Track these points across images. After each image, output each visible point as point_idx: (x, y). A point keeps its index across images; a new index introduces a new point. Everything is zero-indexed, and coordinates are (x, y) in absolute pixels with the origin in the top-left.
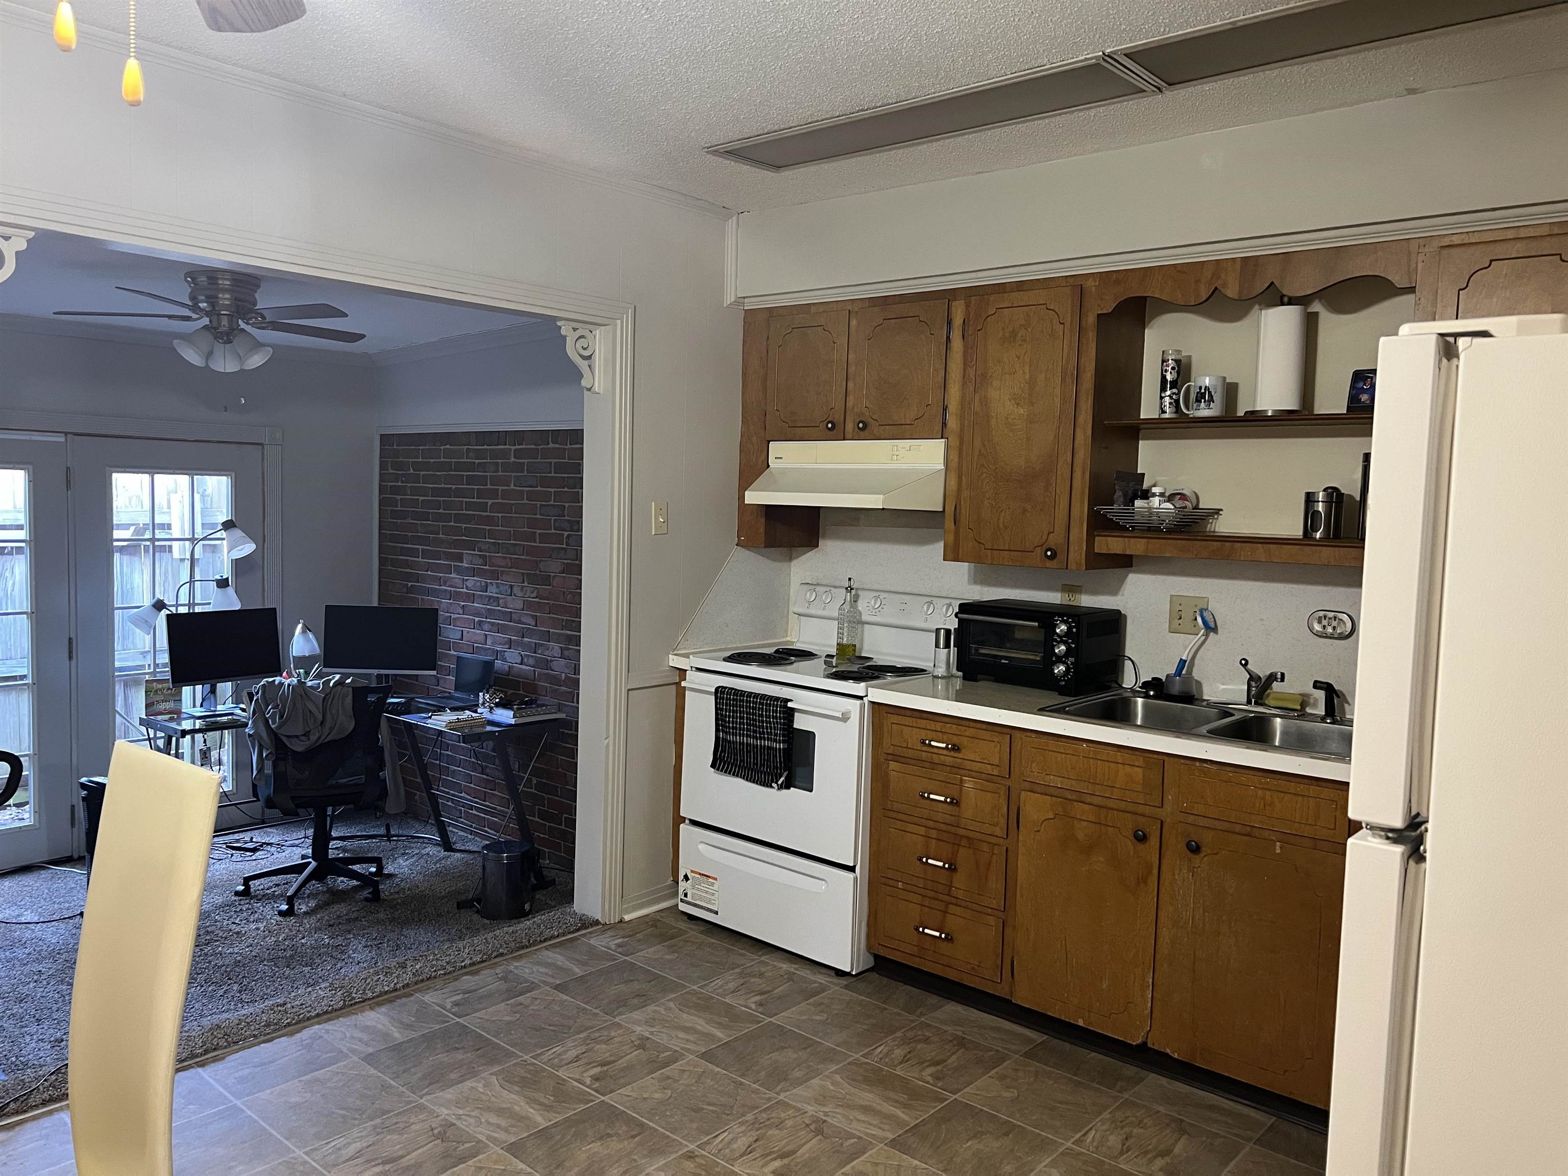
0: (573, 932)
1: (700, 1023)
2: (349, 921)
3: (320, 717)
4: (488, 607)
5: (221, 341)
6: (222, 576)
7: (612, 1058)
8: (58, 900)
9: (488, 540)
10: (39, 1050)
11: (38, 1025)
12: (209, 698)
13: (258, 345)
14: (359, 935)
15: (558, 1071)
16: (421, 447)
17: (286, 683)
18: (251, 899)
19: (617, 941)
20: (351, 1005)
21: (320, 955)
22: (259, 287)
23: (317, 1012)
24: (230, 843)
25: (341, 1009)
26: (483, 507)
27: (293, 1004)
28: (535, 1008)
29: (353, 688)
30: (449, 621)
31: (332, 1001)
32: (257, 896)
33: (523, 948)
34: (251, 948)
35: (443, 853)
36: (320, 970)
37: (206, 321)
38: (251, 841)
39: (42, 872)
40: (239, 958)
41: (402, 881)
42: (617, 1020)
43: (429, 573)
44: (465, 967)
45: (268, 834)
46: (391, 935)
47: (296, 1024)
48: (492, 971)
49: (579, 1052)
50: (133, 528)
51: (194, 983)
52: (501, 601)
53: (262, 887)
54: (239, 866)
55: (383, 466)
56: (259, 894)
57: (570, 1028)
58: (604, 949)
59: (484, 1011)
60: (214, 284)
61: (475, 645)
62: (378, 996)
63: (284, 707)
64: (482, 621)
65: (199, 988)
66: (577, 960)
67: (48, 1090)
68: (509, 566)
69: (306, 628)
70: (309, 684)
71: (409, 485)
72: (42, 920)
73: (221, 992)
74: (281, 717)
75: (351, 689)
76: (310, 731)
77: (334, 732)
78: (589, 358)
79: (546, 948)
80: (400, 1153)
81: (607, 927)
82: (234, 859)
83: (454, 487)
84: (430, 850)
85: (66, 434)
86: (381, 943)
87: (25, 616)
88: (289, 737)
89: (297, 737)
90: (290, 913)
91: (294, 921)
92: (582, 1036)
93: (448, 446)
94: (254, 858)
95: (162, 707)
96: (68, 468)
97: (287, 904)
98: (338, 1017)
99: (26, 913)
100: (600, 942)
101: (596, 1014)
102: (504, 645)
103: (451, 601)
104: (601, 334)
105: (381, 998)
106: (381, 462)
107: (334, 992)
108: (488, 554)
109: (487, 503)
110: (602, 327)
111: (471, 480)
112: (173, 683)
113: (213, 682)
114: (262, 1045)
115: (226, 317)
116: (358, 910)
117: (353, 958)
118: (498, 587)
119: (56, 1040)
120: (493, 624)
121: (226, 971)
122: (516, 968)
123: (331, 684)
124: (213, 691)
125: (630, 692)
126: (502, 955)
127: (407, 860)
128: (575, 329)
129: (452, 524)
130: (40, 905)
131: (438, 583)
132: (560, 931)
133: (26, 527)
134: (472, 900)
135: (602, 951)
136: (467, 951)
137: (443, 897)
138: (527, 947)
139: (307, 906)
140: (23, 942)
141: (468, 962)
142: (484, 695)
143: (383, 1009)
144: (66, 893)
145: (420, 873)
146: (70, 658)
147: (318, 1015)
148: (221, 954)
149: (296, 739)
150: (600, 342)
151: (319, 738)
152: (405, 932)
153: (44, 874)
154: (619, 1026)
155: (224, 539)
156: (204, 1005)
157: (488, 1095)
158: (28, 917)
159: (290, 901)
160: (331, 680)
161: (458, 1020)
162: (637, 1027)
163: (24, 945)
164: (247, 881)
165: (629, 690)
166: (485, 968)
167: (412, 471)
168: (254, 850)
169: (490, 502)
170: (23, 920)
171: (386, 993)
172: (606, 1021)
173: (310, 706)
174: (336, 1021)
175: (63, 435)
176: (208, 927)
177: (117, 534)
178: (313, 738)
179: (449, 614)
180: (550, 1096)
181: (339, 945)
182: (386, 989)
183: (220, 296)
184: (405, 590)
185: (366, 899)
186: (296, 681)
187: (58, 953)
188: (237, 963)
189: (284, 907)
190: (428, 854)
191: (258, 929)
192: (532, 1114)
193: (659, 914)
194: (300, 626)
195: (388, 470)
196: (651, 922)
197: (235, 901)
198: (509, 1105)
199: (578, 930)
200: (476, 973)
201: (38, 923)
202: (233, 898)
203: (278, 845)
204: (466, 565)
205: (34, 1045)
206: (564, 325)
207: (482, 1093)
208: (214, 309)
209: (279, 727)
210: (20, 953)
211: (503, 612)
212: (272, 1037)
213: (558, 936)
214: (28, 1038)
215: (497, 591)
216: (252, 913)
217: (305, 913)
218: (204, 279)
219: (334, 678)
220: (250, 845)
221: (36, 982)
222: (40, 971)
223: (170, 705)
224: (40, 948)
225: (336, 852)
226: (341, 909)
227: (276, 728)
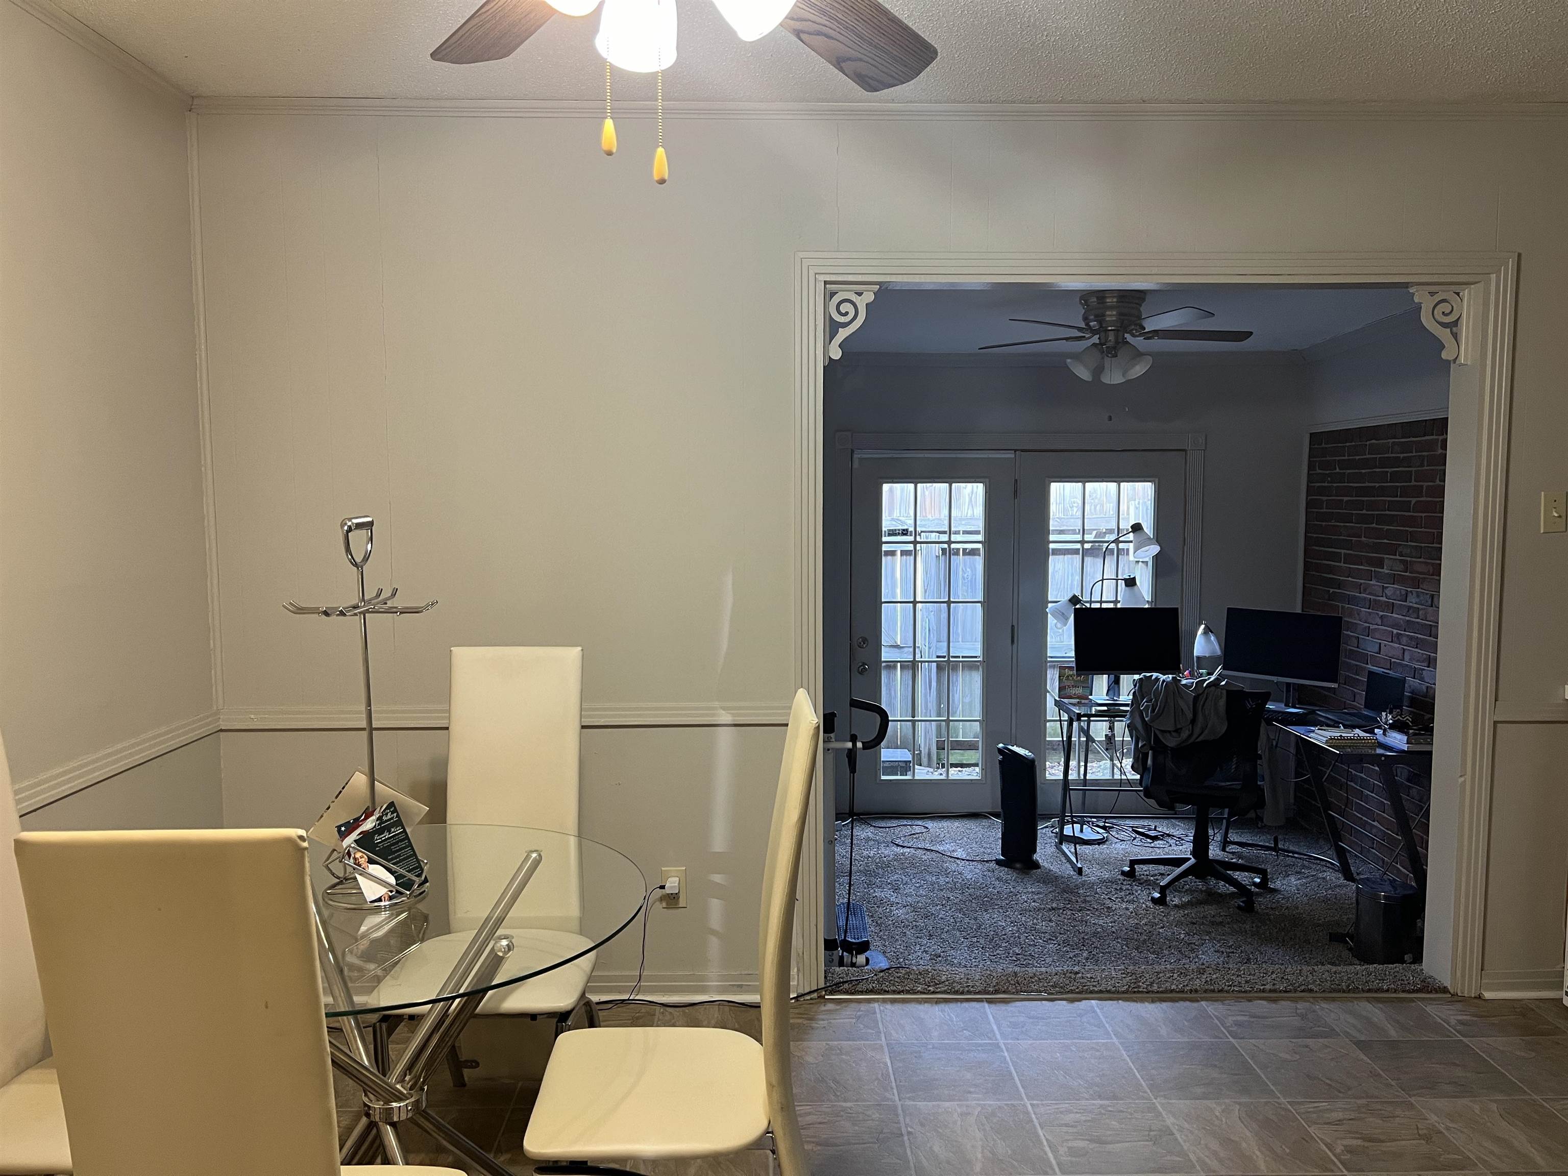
0: (1409, 992)
1: (1520, 1139)
2: (1213, 923)
3: (1190, 715)
4: (1407, 618)
5: (1110, 355)
6: (1130, 576)
7: (1382, 1137)
8: (985, 845)
9: (1409, 543)
10: (921, 958)
11: (929, 939)
12: (1114, 688)
13: (1138, 355)
14: (1214, 939)
15: (1309, 1127)
16: (1348, 444)
17: (1161, 679)
18: (1134, 881)
19: (1460, 1018)
20: (1135, 992)
21: (1170, 947)
22: (1144, 300)
23: (1101, 988)
24: (1137, 827)
25: (1123, 992)
26: (1406, 506)
27: (1084, 975)
28: (1321, 1056)
29: (1227, 691)
30: (1368, 632)
31: (1118, 983)
32: (1139, 880)
33: (1339, 991)
34: (1113, 924)
35: (1342, 881)
36: (1164, 960)
37: (1095, 339)
38: (1155, 830)
39: (984, 821)
40: (1099, 930)
41: (1283, 899)
42: (1412, 1100)
43: (1350, 579)
44: (1264, 991)
45: (1174, 826)
46: (1248, 948)
47: (1077, 993)
48: (1293, 1005)
49: (1345, 1116)
50: (1094, 533)
51: (1054, 940)
52: (1421, 612)
53: (1148, 873)
54: (1136, 849)
55: (1311, 467)
56: (1143, 879)
57: (1349, 1089)
58: (1440, 1021)
59: (1262, 1041)
60: (1102, 303)
61: (1393, 660)
62: (1162, 992)
63: (1156, 701)
64: (1401, 634)
65: (1056, 945)
66: (1398, 1022)
67: (874, 983)
68: (1431, 572)
69: (1207, 631)
70: (1184, 682)
71: (1335, 485)
72: (968, 858)
73: (1071, 955)
74: (1153, 711)
75: (1224, 692)
76: (1181, 728)
77: (1206, 732)
78: (1456, 323)
79: (1368, 1000)
80: (1109, 1139)
81: (1455, 998)
82: (1135, 842)
83: (1377, 485)
84: (1330, 875)
85: (1015, 451)
86: (1233, 952)
87: (980, 604)
88: (1163, 732)
89: (1169, 732)
90: (1161, 901)
91: (1162, 910)
92: (1359, 1102)
93: (1374, 441)
94: (1153, 845)
95: (1074, 691)
96: (1016, 481)
97: (1159, 893)
98: (1118, 999)
99: (959, 850)
100: (1436, 1011)
101: (1389, 1086)
102: (1423, 662)
103: (1370, 611)
104: (1470, 294)
105: (1165, 995)
106: (1309, 461)
107: (1124, 976)
108: (1409, 559)
109: (1410, 502)
110: (1472, 286)
111: (1395, 477)
112: (1077, 671)
113: (1116, 672)
114: (1044, 1002)
115: (1112, 332)
116: (1225, 916)
117: (1200, 959)
118: (1418, 596)
119: (935, 955)
120: (1411, 638)
121: (1083, 938)
122: (1323, 1009)
123: (1205, 685)
124: (1117, 681)
125: (1499, 725)
126: (1311, 991)
127: (1299, 879)
128: (1432, 294)
129: (1374, 525)
130: (971, 846)
131: (1358, 590)
132: (1392, 986)
133: (982, 532)
134: (1348, 935)
135: (1436, 1022)
136: (1274, 976)
137: (1319, 925)
138: (1344, 992)
139: (1181, 899)
140: (948, 872)
141: (1268, 987)
142: (1386, 715)
143: (1165, 1005)
144: (993, 841)
145: (1307, 896)
146: (1013, 642)
147: (1101, 992)
148: (1086, 922)
149: (1168, 734)
150: (1469, 306)
151: (1190, 736)
152: (1263, 949)
153: (985, 822)
154: (1411, 1106)
155: (1131, 542)
156: (1053, 961)
157: (1222, 1121)
158: (960, 853)
159: (1163, 890)
160: (1206, 680)
161: (1231, 1039)
162: (1433, 1116)
163: (947, 876)
164: (1133, 863)
165: (1496, 723)
166: (1288, 999)
167: (1338, 470)
168: (1154, 838)
169: (1414, 500)
170: (955, 855)
171: (1172, 991)
172: (1398, 1096)
173: (1182, 703)
174: (1115, 1002)
175: (1013, 452)
176: (1088, 896)
177: (1052, 537)
178: (1185, 734)
179: (1368, 625)
180: (1286, 1147)
181: (1191, 943)
182: (1173, 987)
183: (1108, 313)
184: (1327, 597)
185: (1239, 907)
186: (1171, 678)
187: (968, 888)
188: (1095, 934)
189: (1157, 895)
190: (1324, 878)
191: (1127, 909)
192: (1257, 1157)
193: (1537, 1002)
194: (1203, 627)
195: (1316, 470)
196: (1521, 1009)
197: (1119, 879)
198: (1237, 1139)
199: (1414, 991)
200: (1274, 1000)
201: (963, 860)
202: (1120, 877)
203: (1179, 838)
204: (1387, 571)
205: (919, 954)
206: (1417, 291)
207: (1217, 1116)
208: (1101, 327)
209: (1152, 720)
210: (942, 880)
211: (1423, 625)
212: (1054, 998)
213: (1387, 991)
214: (918, 947)
215: (1417, 600)
216: (1130, 894)
217: (1176, 906)
218: (1095, 300)
219: (1209, 678)
220: (1152, 833)
221: (942, 905)
222: (949, 898)
223: (1079, 691)
224: (957, 880)
225: (1231, 856)
226: (1211, 910)
227: (1148, 720)
